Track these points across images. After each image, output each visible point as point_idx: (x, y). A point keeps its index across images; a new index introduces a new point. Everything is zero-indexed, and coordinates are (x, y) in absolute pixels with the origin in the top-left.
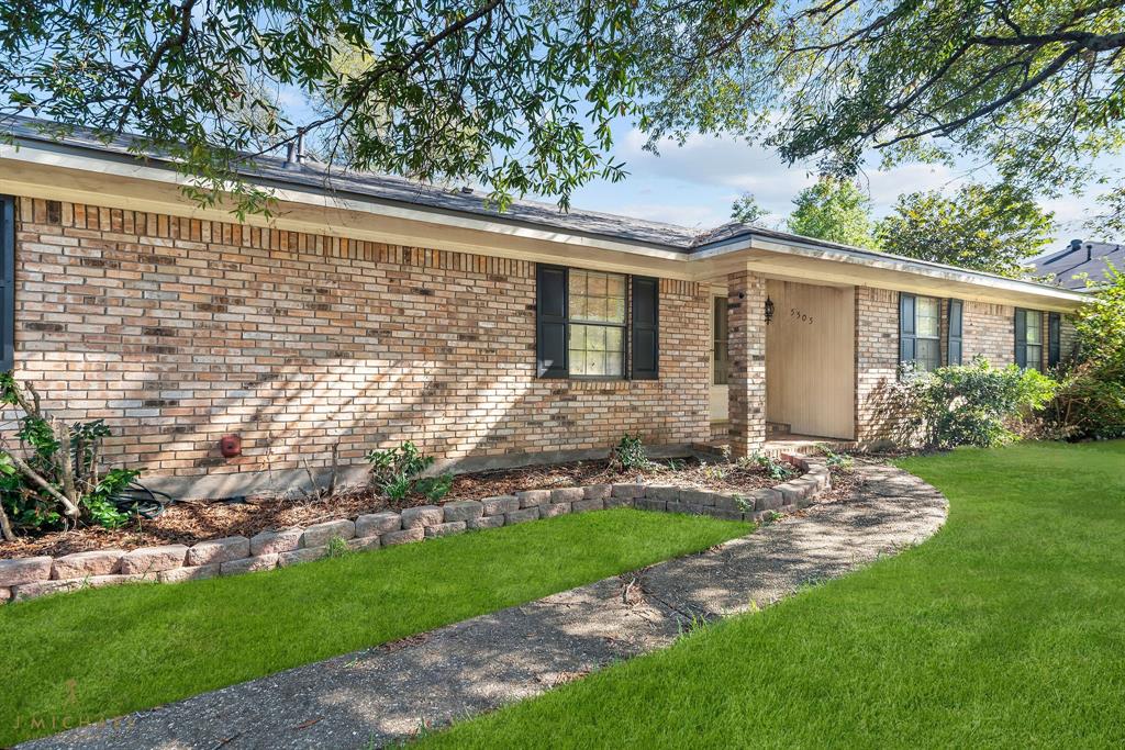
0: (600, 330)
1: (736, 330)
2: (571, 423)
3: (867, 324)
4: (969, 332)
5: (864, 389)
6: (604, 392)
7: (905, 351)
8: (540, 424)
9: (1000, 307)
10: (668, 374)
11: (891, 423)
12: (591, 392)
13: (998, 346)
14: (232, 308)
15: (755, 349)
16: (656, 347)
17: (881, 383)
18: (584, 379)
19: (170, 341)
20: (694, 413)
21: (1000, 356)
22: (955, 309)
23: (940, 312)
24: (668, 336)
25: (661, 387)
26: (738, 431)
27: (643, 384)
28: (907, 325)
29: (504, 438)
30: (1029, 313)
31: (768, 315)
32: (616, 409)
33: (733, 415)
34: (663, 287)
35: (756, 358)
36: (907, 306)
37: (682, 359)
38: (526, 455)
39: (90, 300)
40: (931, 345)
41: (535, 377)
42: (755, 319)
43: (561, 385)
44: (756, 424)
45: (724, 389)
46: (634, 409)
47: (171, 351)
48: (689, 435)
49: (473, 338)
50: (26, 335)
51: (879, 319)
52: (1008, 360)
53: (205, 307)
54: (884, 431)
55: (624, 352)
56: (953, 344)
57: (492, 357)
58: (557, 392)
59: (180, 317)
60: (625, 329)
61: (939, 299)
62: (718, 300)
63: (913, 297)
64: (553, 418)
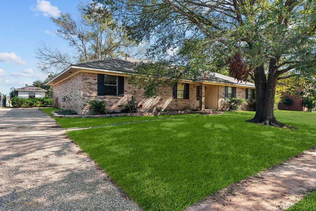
0: (181, 91)
1: (201, 92)
2: (177, 105)
3: (220, 91)
4: (237, 92)
5: (219, 101)
6: (182, 101)
7: (226, 95)
8: (173, 105)
9: (243, 88)
10: (190, 99)
11: (224, 107)
12: (180, 101)
13: (243, 95)
14: (141, 89)
15: (203, 95)
16: (189, 94)
17: (222, 100)
18: (179, 99)
19: (136, 93)
20: (194, 105)
21: (243, 97)
22: (235, 88)
23: (232, 89)
24: (190, 93)
25: (189, 100)
26: (201, 107)
27: (187, 100)
28: (227, 91)
29: (169, 107)
30: (249, 89)
31: (205, 89)
32: (183, 103)
33: (200, 105)
34: (190, 85)
35: (203, 96)
36: (227, 88)
37: (192, 96)
38: (172, 109)
39: (129, 88)
40: (231, 95)
41: (173, 98)
42: (203, 90)
43: (176, 100)
44: (203, 106)
45: (199, 101)
46: (185, 103)
47: (136, 94)
48: (193, 108)
49: (166, 93)
50: (125, 92)
51: (222, 90)
52: (244, 97)
53: (139, 89)
54: (222, 108)
55: (184, 95)
56: (234, 94)
57: (168, 95)
58: (176, 101)
59: (137, 90)
60: (184, 91)
61: (232, 87)
62: (197, 86)
63: (228, 87)
64: (175, 104)
